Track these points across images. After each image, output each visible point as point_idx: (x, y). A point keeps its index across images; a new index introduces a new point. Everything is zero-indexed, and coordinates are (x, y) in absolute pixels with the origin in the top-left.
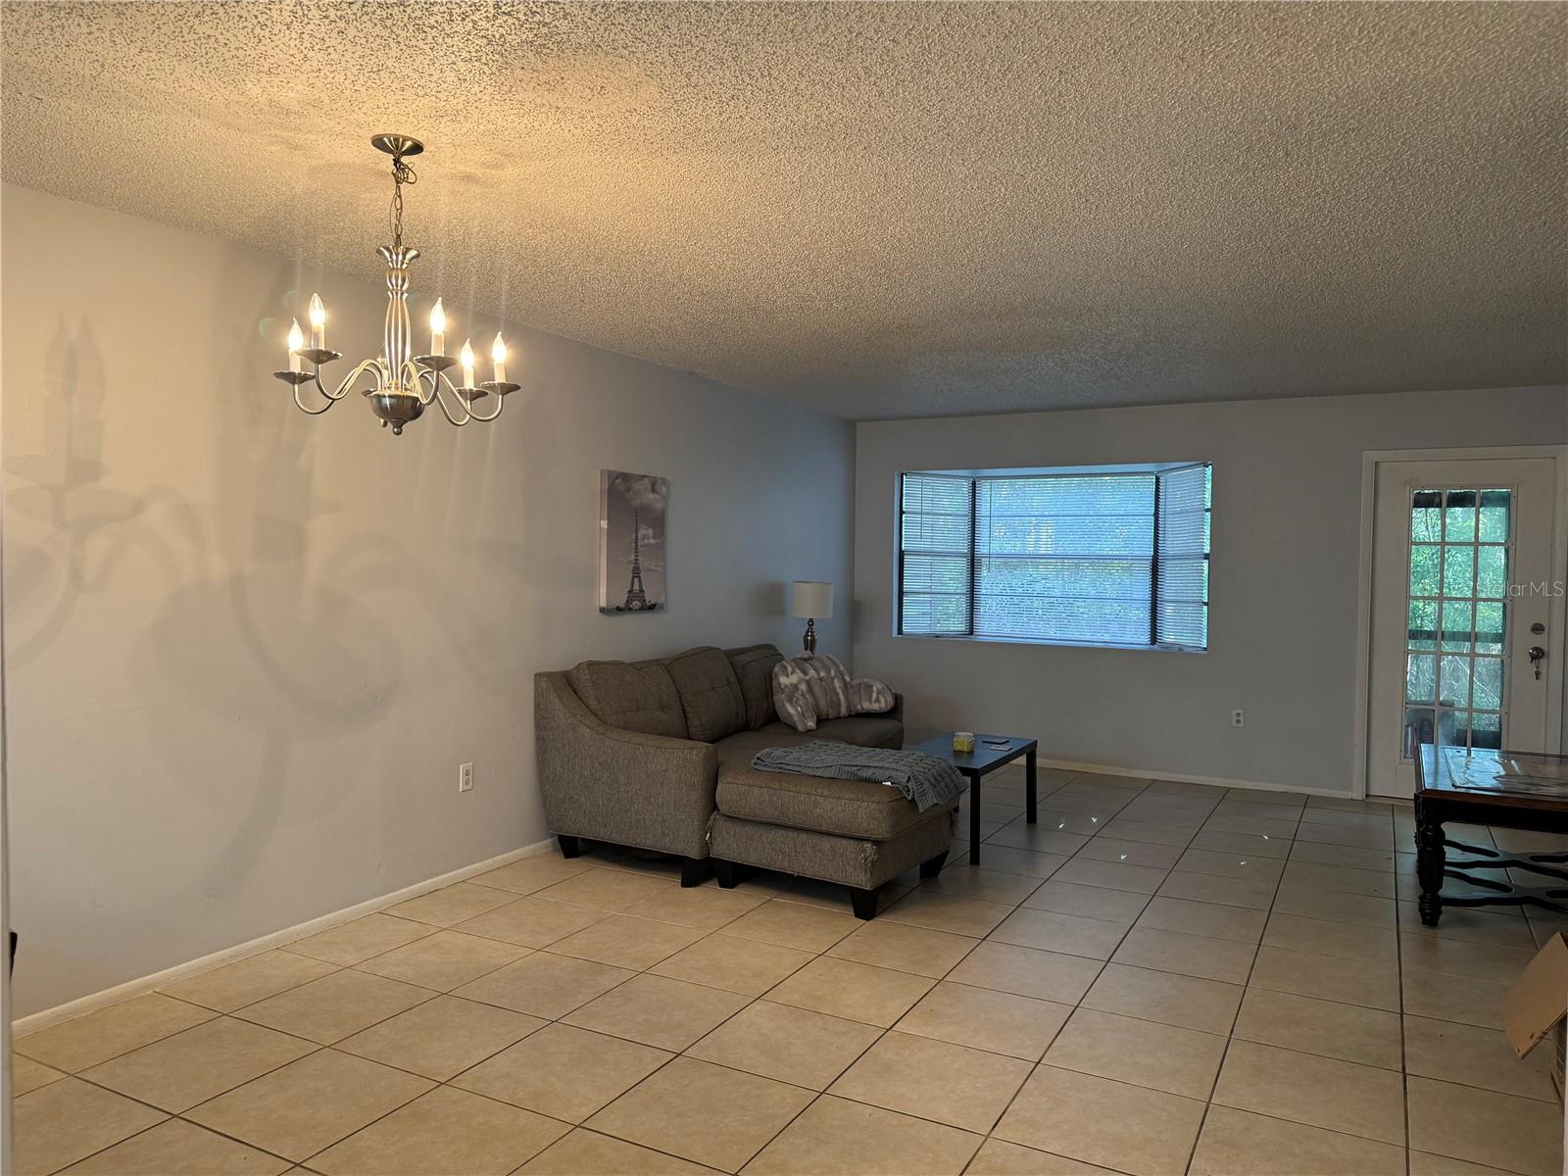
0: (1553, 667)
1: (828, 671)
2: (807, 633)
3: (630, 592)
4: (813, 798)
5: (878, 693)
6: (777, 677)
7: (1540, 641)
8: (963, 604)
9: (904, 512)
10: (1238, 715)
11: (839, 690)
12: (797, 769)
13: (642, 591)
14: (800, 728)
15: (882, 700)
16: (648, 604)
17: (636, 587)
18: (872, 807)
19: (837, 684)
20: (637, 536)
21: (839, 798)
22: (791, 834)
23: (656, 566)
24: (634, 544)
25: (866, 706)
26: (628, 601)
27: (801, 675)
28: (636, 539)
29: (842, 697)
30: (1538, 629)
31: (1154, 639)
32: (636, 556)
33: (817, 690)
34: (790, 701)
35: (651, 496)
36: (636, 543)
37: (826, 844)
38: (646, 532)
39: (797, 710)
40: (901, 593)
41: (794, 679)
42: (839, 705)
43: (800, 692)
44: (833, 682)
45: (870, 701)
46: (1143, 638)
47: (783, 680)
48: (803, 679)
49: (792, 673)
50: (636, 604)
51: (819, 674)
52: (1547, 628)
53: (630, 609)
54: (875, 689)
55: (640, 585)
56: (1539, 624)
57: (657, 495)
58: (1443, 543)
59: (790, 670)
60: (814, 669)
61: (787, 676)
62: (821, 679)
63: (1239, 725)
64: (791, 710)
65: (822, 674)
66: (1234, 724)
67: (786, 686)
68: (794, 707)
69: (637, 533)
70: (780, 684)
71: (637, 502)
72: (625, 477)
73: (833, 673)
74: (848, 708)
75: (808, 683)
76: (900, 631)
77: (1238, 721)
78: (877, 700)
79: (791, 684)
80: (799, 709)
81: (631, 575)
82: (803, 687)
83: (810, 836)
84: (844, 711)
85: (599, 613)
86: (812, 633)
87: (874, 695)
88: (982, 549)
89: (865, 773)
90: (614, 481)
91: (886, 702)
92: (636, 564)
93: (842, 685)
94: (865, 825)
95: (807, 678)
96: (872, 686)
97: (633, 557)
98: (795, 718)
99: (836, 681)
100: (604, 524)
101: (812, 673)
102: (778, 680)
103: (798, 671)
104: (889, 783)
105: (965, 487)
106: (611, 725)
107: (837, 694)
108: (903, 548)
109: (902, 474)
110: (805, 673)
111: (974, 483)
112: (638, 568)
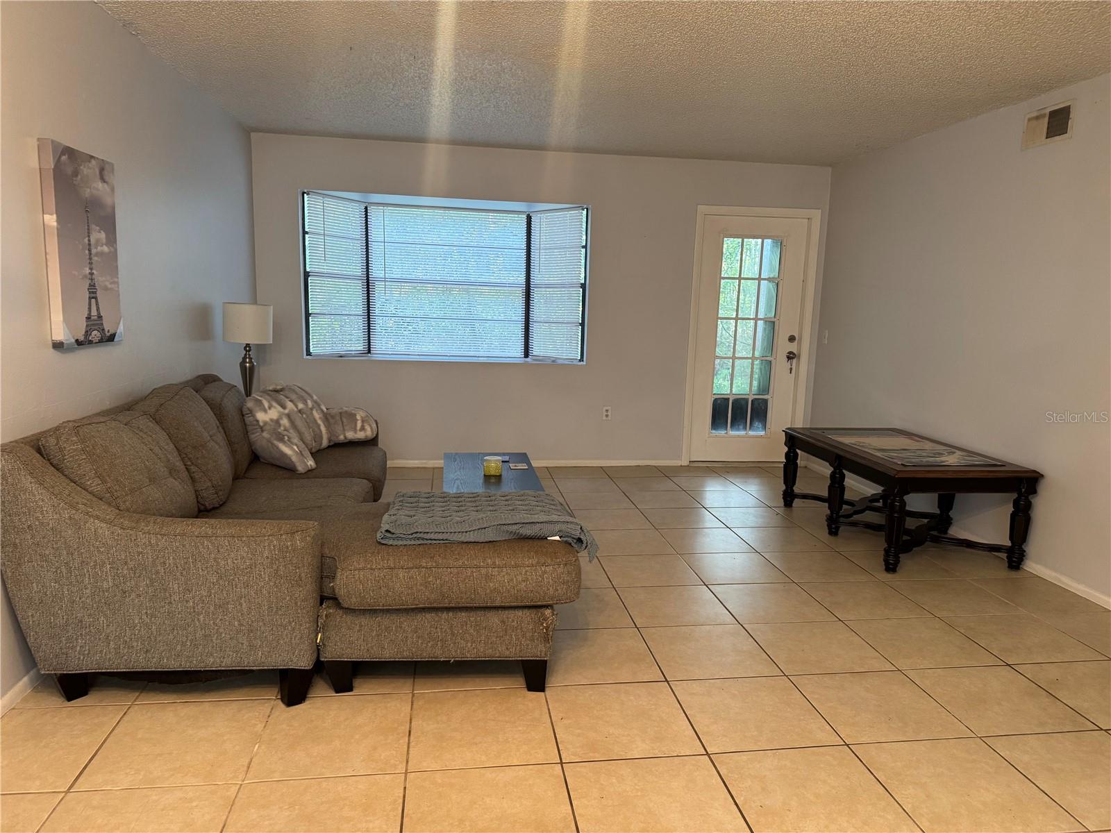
0: (804, 365)
1: (305, 403)
2: (244, 358)
3: (88, 318)
4: (483, 571)
5: (363, 421)
6: (251, 412)
7: (793, 347)
8: (360, 322)
9: (307, 233)
10: (607, 411)
11: (320, 422)
12: (440, 536)
13: (100, 317)
14: (301, 468)
15: (367, 428)
16: (108, 334)
17: (94, 313)
18: (560, 570)
19: (316, 415)
20: (89, 240)
21: (516, 566)
22: (445, 615)
23: (111, 283)
24: (87, 252)
25: (351, 435)
26: (87, 332)
27: (280, 409)
28: (89, 245)
29: (323, 429)
30: (792, 339)
31: (527, 354)
32: (91, 269)
33: (299, 423)
34: (281, 439)
35: (100, 185)
36: (90, 250)
37: (494, 619)
38: (99, 235)
39: (294, 450)
40: (308, 315)
41: (273, 414)
42: (321, 437)
43: (282, 428)
44: (312, 414)
45: (355, 430)
46: (516, 351)
47: (261, 417)
48: (283, 414)
49: (270, 408)
50: (95, 335)
51: (296, 406)
52: (797, 339)
53: (90, 342)
54: (358, 417)
55: (98, 309)
56: (791, 336)
57: (106, 185)
58: (740, 278)
59: (266, 405)
60: (291, 401)
61: (265, 411)
62: (300, 411)
63: (607, 419)
64: (286, 450)
65: (301, 406)
66: (604, 418)
67: (265, 423)
68: (289, 446)
69: (89, 236)
70: (258, 421)
71: (87, 193)
72: (69, 152)
73: (310, 404)
74: (330, 441)
75: (288, 416)
76: (309, 353)
77: (607, 416)
78: (363, 429)
79: (271, 420)
80: (295, 447)
81: (87, 295)
82: (285, 422)
83: (472, 614)
84: (325, 443)
85: (52, 350)
86: (251, 359)
87: (359, 424)
88: (376, 272)
89: (527, 531)
90: (60, 157)
91: (371, 428)
92: (92, 279)
93: (321, 415)
94: (551, 591)
95: (286, 411)
96: (355, 415)
97: (88, 271)
98: (294, 459)
99: (315, 412)
100: (51, 220)
101: (290, 405)
102: (254, 416)
103: (274, 404)
104: (557, 538)
105: (356, 212)
106: (128, 510)
107: (319, 426)
108: (308, 270)
109: (303, 193)
110: (284, 407)
111: (366, 208)
112: (94, 285)
